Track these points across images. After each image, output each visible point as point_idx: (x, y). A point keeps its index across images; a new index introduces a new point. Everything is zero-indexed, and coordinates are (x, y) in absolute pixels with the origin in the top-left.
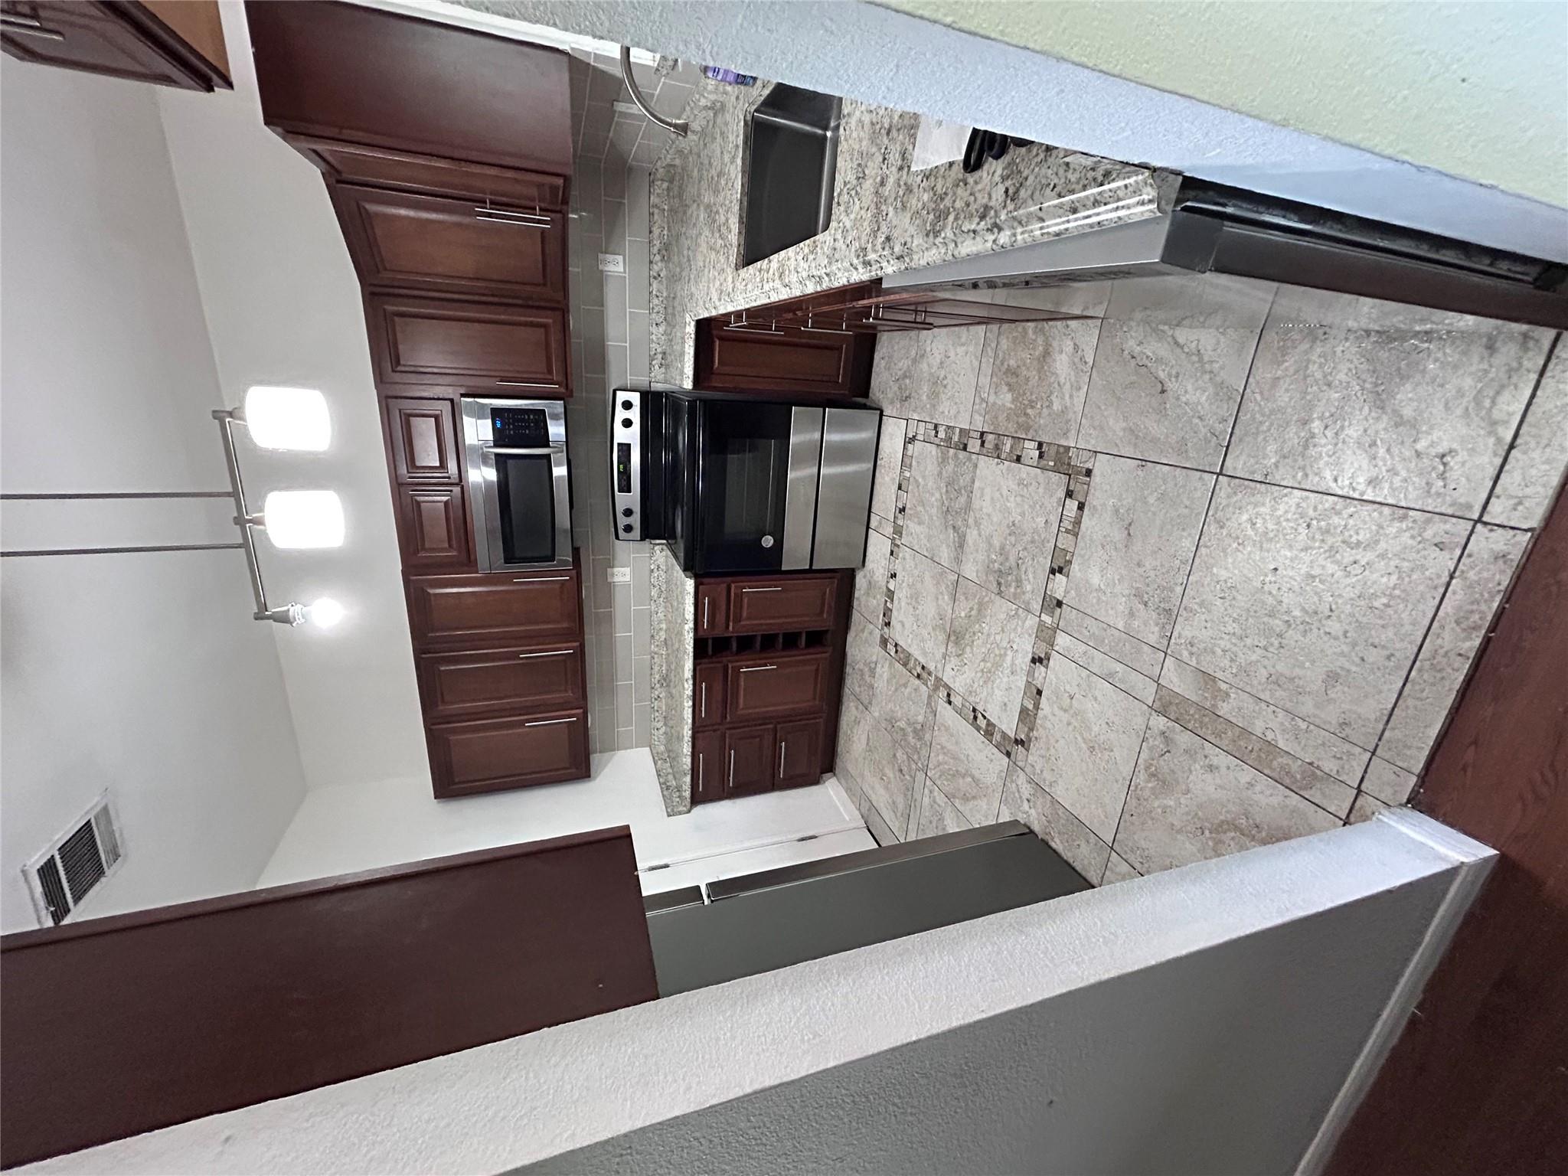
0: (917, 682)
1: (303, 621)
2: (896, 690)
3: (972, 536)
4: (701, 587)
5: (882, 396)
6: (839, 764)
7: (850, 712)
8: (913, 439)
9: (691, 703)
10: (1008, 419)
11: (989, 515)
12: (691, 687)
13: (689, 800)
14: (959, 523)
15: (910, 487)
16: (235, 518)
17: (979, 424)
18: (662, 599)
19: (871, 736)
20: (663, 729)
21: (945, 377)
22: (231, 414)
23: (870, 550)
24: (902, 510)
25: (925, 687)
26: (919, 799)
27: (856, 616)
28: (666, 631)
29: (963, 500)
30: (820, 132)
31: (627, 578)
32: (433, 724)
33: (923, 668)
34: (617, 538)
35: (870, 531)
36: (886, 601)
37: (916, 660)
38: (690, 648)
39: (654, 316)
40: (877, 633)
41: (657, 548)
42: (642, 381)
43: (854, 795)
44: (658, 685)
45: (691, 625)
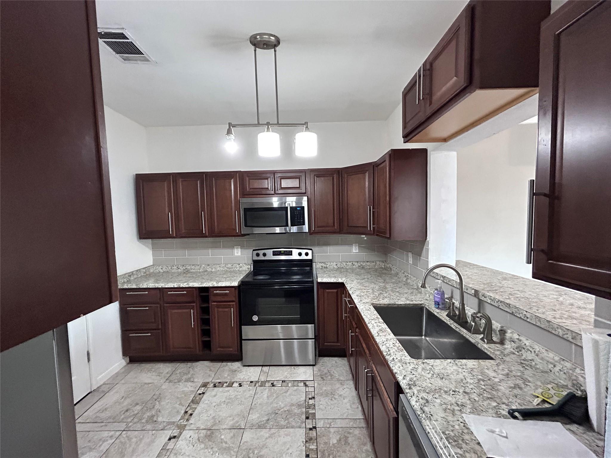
0: (183, 412)
1: (228, 139)
2: (178, 398)
3: (264, 433)
4: (234, 289)
5: (320, 364)
6: (135, 366)
7: (165, 368)
8: (306, 385)
9: (176, 286)
10: (326, 443)
11: (277, 442)
12: (185, 286)
13: (122, 287)
14: (271, 423)
15: (284, 387)
16: (269, 123)
17: (320, 424)
18: (226, 269)
19: (150, 385)
20: (162, 271)
21: (335, 399)
22: (307, 127)
23: (252, 368)
24: (273, 385)
25: (179, 418)
26: (107, 428)
27: (218, 365)
28: (211, 271)
29: (283, 423)
30: (424, 333)
31: (236, 254)
32: (173, 176)
33: (191, 415)
34: (254, 250)
35: (261, 367)
36: (227, 383)
37: (196, 408)
38: (204, 285)
39: (339, 263)
40: (209, 380)
41: (249, 266)
42: (316, 260)
43: (113, 379)
44: (184, 268)
45: (216, 285)
